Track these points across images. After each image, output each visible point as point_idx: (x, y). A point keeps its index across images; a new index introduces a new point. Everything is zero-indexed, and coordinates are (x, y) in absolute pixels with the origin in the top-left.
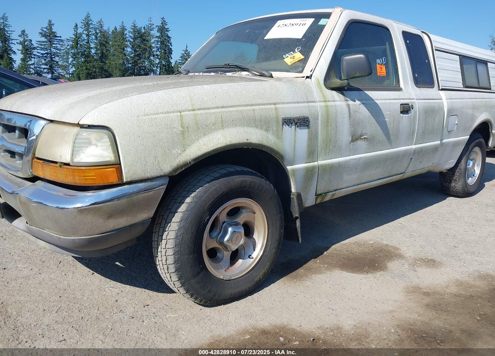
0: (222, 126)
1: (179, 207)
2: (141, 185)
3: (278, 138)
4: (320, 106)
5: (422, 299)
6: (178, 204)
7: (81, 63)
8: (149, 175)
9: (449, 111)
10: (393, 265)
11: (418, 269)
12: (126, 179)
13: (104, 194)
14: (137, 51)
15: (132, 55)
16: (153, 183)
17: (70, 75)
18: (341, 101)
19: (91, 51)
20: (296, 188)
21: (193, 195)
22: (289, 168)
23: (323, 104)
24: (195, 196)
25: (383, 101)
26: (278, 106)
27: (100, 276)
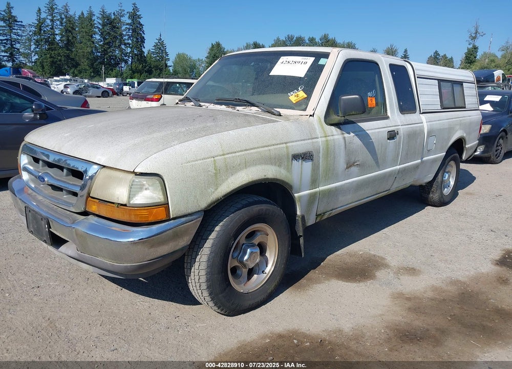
0: (246, 166)
1: (210, 234)
2: (183, 219)
3: (288, 171)
4: (321, 141)
5: (405, 303)
6: (209, 232)
7: (44, 51)
8: (190, 211)
9: (429, 133)
10: (380, 274)
11: (401, 277)
12: (173, 215)
13: (155, 228)
14: (106, 39)
15: (102, 43)
16: (192, 217)
17: (33, 64)
18: (338, 135)
19: (55, 38)
20: (301, 211)
21: (221, 224)
22: (296, 195)
23: (324, 139)
24: (223, 225)
25: (373, 131)
26: (288, 144)
27: (128, 291)
